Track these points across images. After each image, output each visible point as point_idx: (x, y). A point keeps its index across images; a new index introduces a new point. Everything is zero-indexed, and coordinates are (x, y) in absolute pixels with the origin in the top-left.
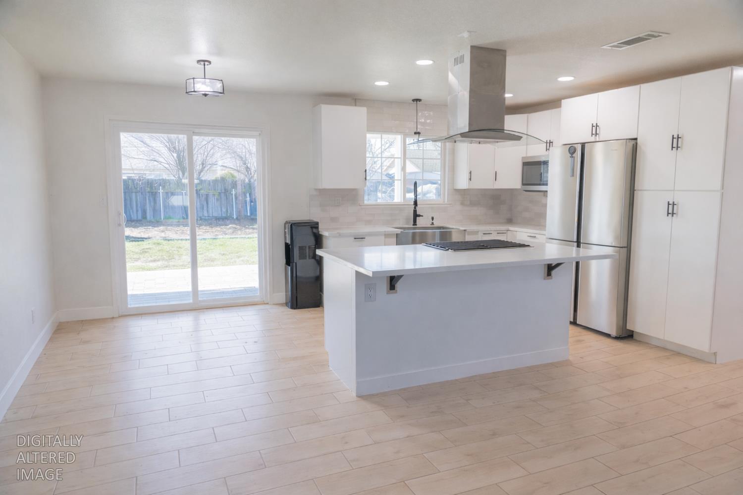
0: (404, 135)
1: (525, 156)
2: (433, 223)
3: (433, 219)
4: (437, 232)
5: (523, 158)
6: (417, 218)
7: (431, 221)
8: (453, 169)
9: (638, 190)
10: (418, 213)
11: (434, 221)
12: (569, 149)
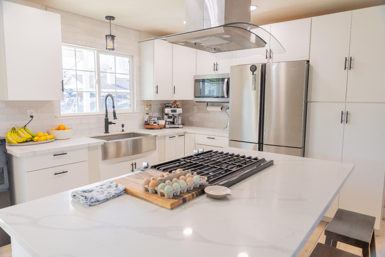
0: (97, 50)
1: (195, 75)
2: (123, 130)
3: (123, 126)
4: (130, 140)
5: (194, 76)
6: (109, 125)
7: (122, 128)
8: (140, 83)
9: (311, 102)
10: (109, 121)
11: (124, 128)
12: (251, 67)
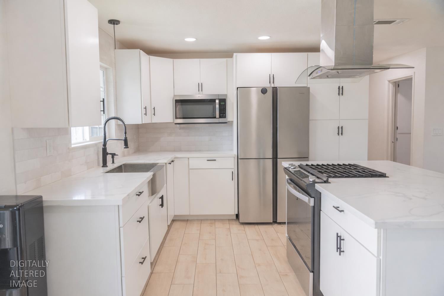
12: (262, 90)
